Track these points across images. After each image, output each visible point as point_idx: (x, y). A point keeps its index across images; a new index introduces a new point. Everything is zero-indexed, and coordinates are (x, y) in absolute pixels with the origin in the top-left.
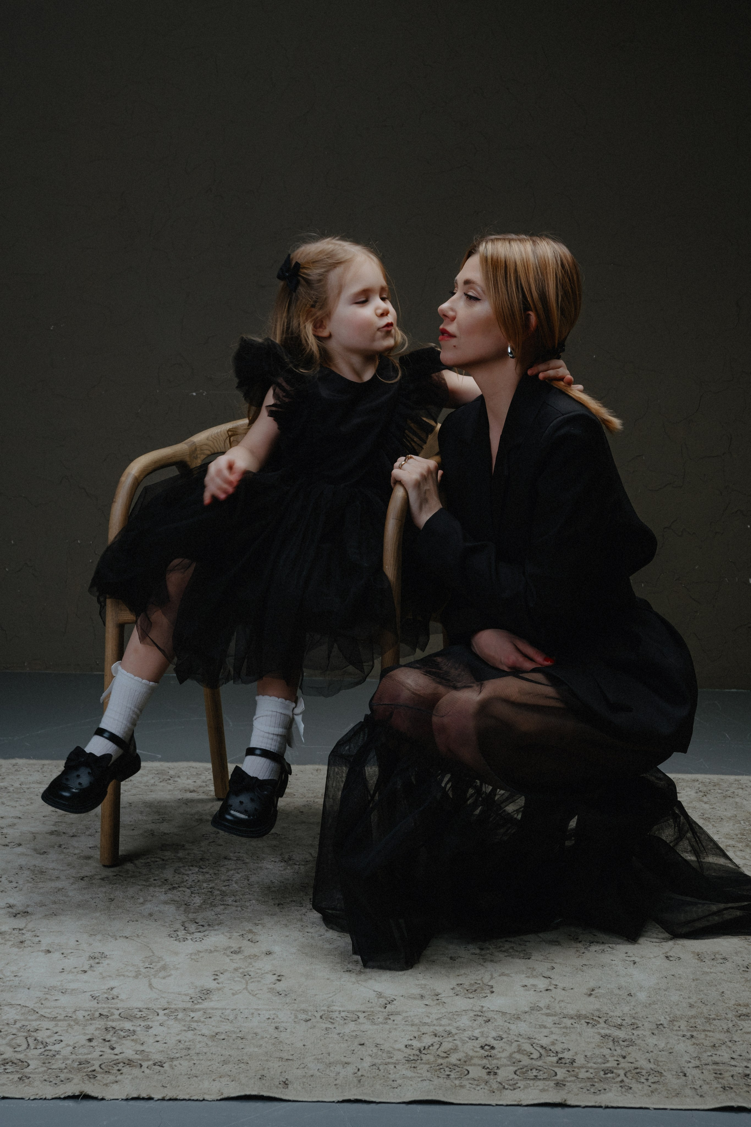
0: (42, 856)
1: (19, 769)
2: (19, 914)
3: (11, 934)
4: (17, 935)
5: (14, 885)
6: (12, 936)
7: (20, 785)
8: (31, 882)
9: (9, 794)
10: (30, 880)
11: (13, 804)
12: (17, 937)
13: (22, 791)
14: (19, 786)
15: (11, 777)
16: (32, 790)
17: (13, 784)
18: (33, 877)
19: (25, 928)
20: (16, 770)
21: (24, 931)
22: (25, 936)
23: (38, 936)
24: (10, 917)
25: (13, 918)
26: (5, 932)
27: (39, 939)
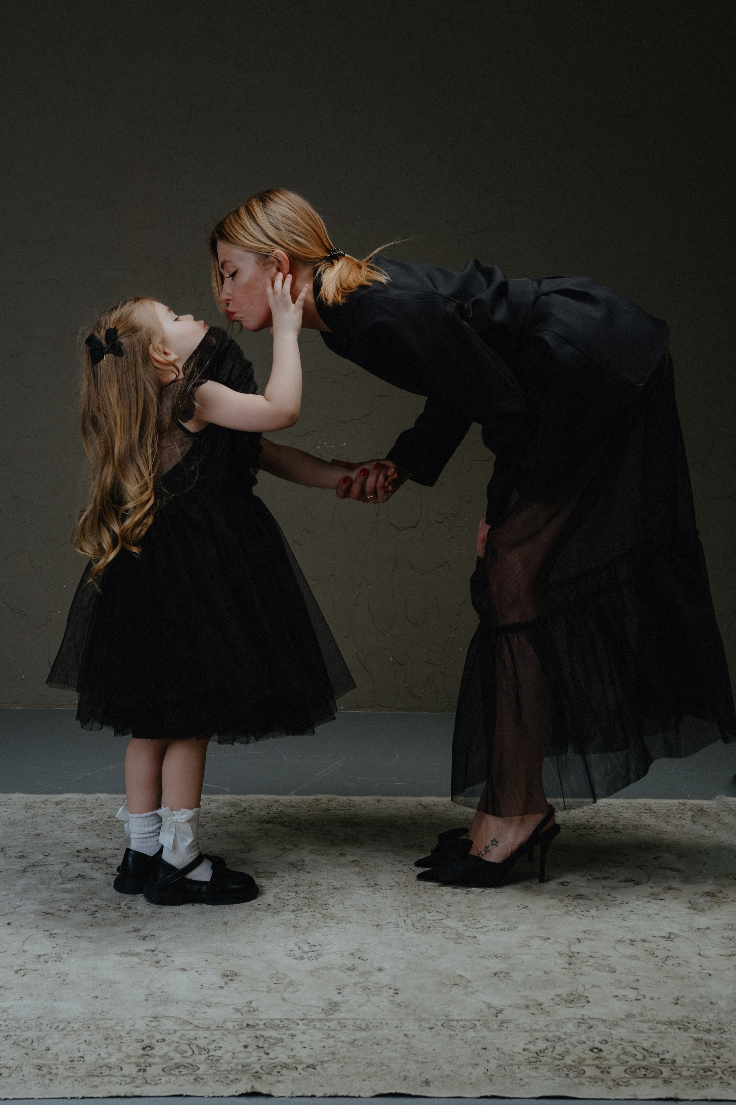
3: (145, 955)
4: (151, 955)
6: (147, 956)
12: (152, 957)
19: (156, 949)
21: (156, 953)
22: (158, 957)
23: (170, 957)
24: (140, 940)
25: (142, 941)
26: (139, 953)
27: (172, 959)
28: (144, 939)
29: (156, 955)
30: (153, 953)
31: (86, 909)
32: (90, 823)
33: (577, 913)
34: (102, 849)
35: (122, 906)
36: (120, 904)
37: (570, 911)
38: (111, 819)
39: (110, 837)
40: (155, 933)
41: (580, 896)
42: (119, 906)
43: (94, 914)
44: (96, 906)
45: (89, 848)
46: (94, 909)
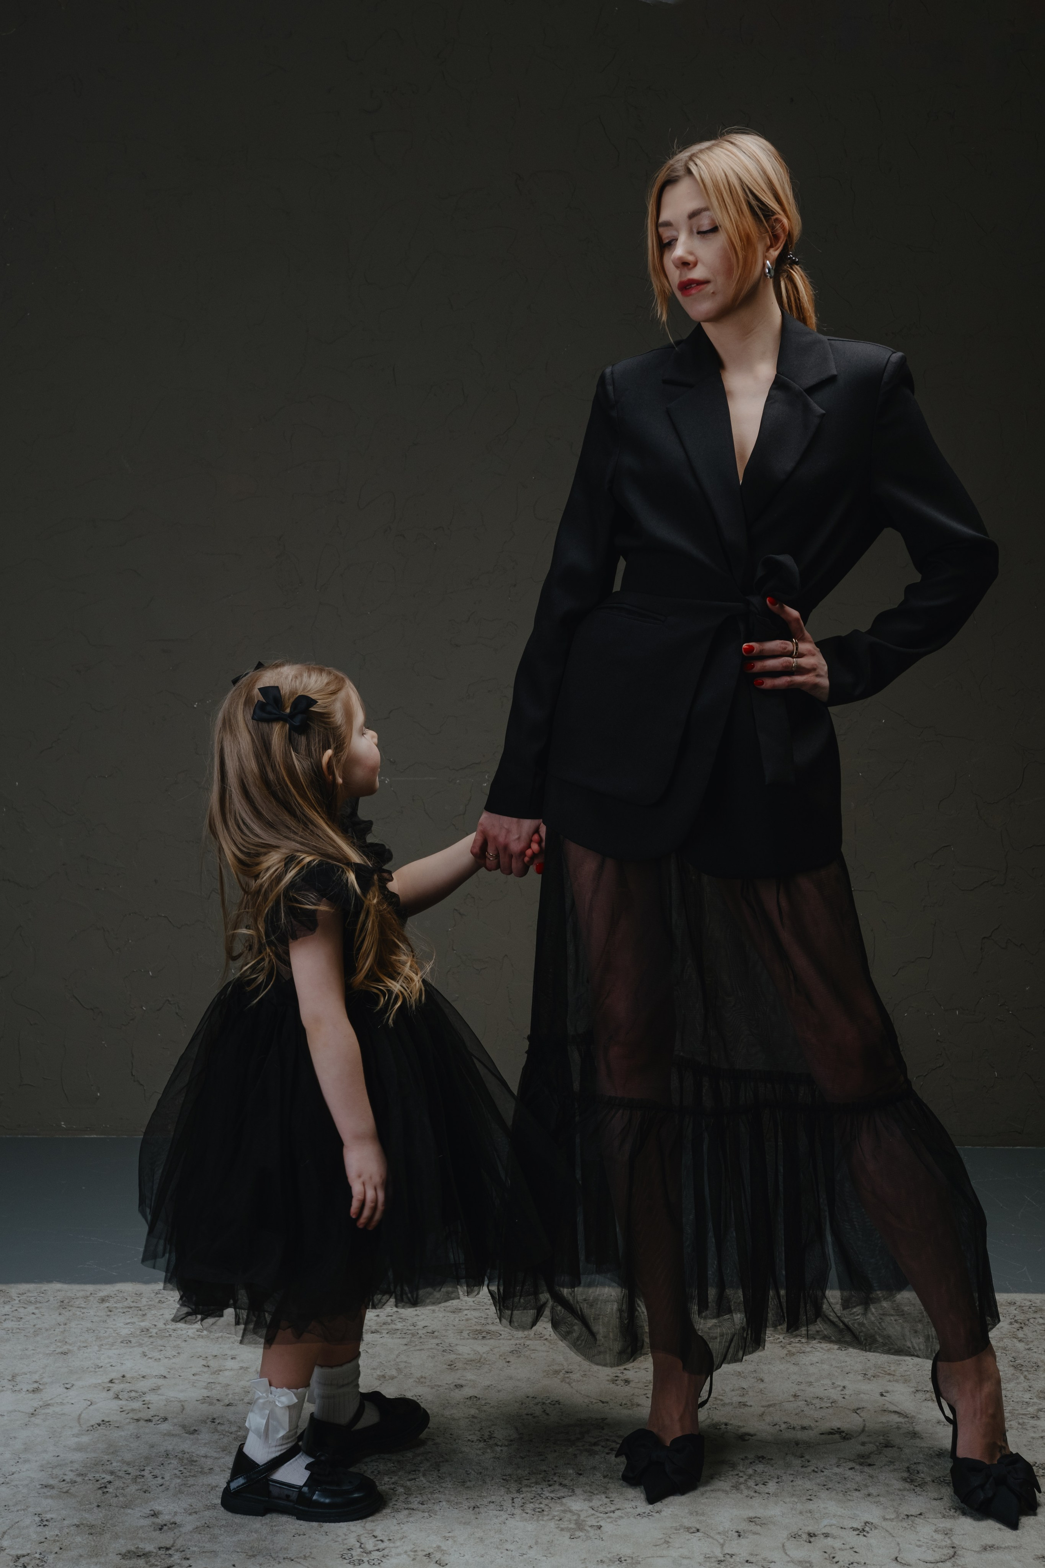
0: (192, 1436)
1: (162, 1300)
2: (165, 1525)
3: (156, 1556)
4: (163, 1557)
5: (160, 1481)
6: (157, 1558)
7: (165, 1324)
8: (179, 1477)
9: (152, 1339)
10: (178, 1473)
11: (156, 1355)
12: (164, 1559)
13: (167, 1334)
14: (164, 1326)
15: (153, 1312)
16: (179, 1332)
17: (156, 1323)
18: (182, 1469)
19: (173, 1546)
20: (160, 1302)
21: (170, 1552)
22: (172, 1559)
23: (188, 1559)
24: (155, 1530)
25: (158, 1532)
26: (150, 1552)
27: (189, 1562)
28: (161, 1529)
29: (170, 1555)
30: (167, 1553)
31: (98, 1478)
32: (138, 1333)
33: (748, 1488)
34: (143, 1377)
35: (146, 1473)
36: (144, 1470)
37: (741, 1484)
38: (168, 1327)
39: (160, 1357)
40: (178, 1519)
41: (761, 1459)
42: (142, 1473)
43: (106, 1487)
44: (112, 1473)
45: (128, 1376)
46: (109, 1478)
